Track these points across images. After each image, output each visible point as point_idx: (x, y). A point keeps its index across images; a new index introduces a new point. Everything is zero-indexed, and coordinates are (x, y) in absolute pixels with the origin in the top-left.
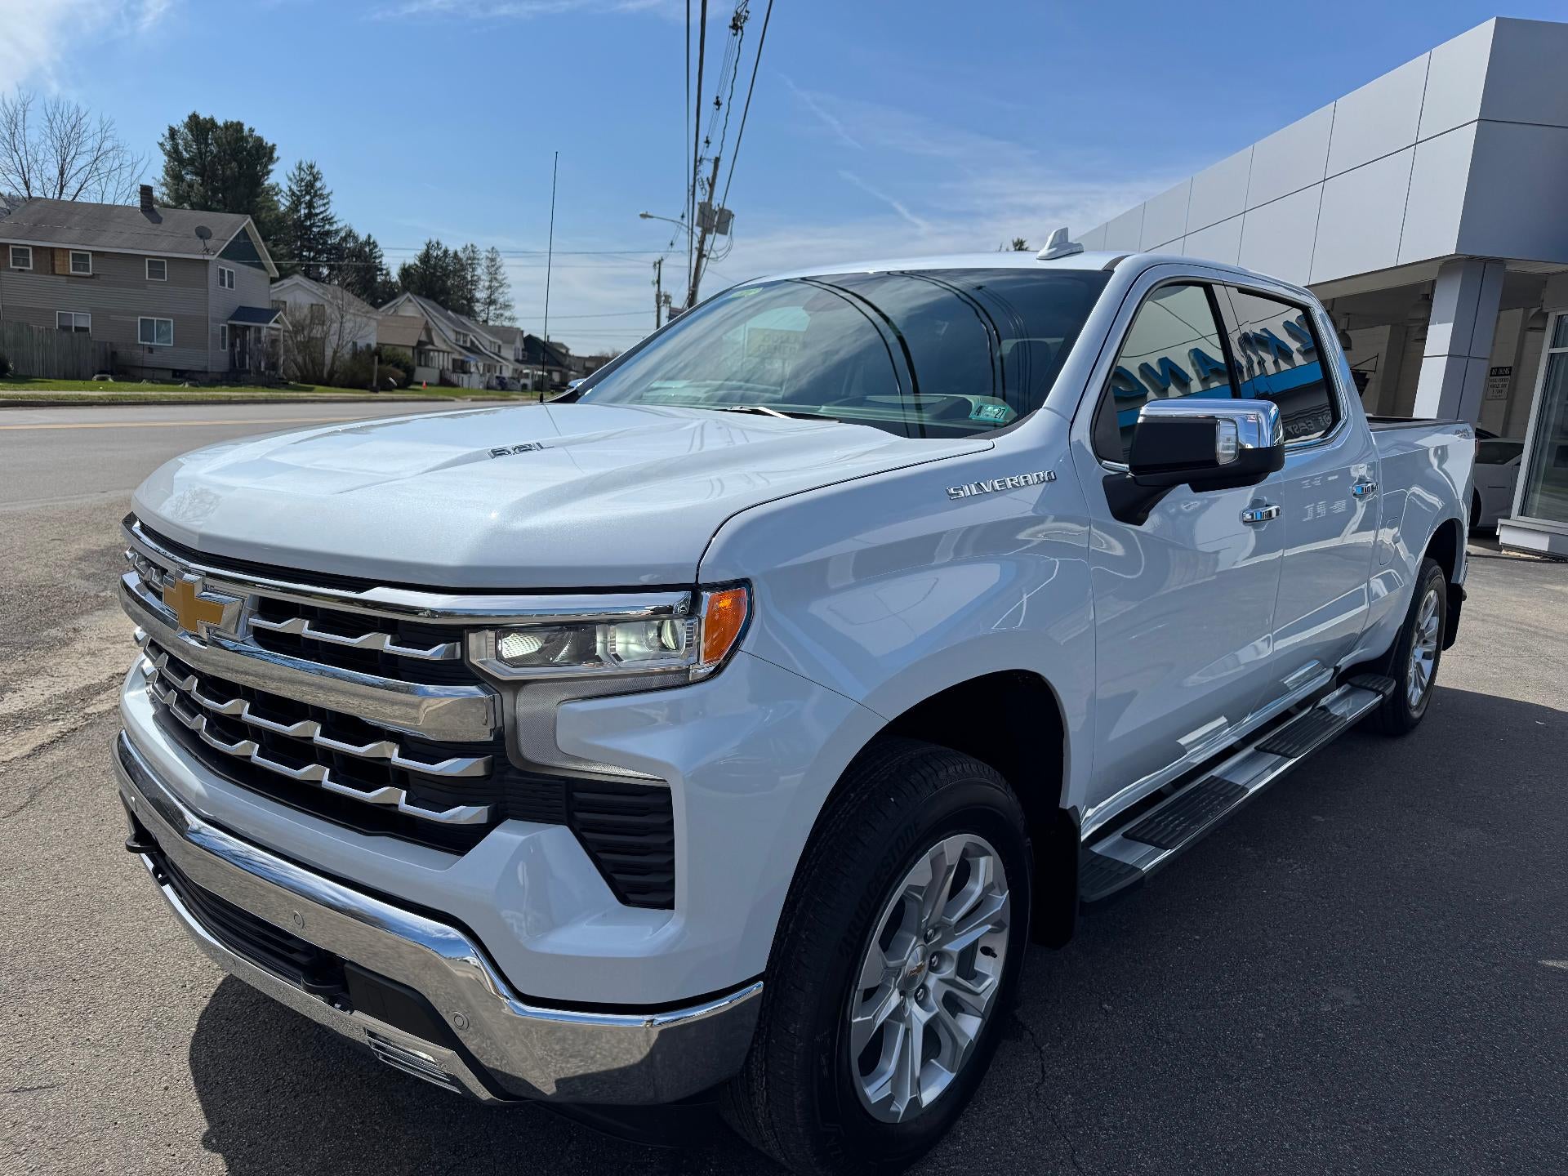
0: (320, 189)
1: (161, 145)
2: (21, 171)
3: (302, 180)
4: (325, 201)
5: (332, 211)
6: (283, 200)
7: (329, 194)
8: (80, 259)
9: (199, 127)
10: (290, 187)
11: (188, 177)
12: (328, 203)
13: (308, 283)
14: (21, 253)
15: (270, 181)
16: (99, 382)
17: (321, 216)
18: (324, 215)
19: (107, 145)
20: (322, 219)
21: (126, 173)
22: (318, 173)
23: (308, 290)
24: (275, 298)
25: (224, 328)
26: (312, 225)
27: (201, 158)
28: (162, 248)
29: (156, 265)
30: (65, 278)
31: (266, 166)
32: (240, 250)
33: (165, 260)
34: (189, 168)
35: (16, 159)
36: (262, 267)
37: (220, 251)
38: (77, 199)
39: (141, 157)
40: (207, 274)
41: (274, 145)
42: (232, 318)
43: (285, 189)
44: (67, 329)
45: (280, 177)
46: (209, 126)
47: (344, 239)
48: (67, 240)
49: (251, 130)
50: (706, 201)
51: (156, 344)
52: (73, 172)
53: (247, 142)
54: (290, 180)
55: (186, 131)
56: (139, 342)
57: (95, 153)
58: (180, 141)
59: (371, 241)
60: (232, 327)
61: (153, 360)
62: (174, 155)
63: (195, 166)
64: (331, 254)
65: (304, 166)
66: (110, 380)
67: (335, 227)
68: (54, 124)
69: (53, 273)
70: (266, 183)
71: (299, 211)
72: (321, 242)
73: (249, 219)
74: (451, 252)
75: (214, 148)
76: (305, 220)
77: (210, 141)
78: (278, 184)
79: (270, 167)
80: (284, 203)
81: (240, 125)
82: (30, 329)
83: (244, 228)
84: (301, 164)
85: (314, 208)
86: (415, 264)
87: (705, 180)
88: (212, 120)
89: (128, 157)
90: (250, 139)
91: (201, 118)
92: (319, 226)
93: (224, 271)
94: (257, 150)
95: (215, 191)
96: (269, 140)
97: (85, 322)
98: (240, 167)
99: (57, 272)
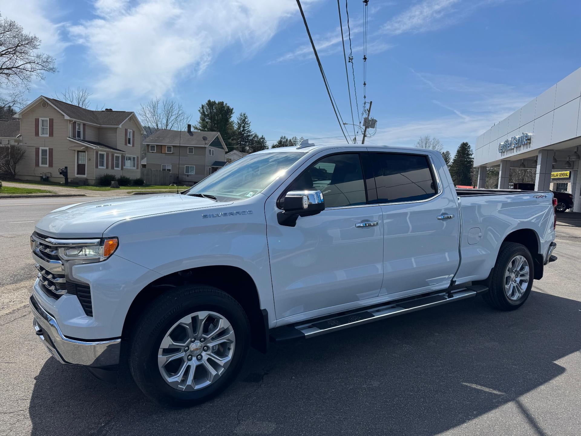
0: (247, 121)
1: (199, 111)
2: (156, 122)
3: (242, 119)
4: (248, 125)
5: (250, 128)
6: (236, 126)
7: (250, 123)
8: (169, 148)
9: (211, 104)
10: (238, 121)
11: (207, 120)
12: (249, 126)
13: (238, 153)
14: (153, 147)
15: (231, 120)
16: (172, 186)
17: (247, 130)
18: (248, 130)
19: (180, 112)
20: (247, 131)
21: (185, 121)
22: (246, 116)
23: (237, 155)
24: (227, 158)
25: (210, 168)
26: (244, 133)
27: (211, 114)
28: (193, 144)
29: (191, 149)
30: (165, 154)
31: (230, 115)
32: (216, 143)
33: (193, 147)
34: (207, 117)
35: (155, 118)
36: (223, 148)
37: (209, 144)
38: (171, 129)
39: (189, 115)
40: (205, 151)
41: (233, 108)
42: (212, 165)
43: (236, 122)
44: (164, 170)
45: (235, 119)
46: (214, 103)
47: (254, 137)
48: (166, 142)
49: (226, 104)
50: (367, 117)
51: (190, 174)
52: (170, 121)
53: (225, 108)
54: (238, 119)
55: (207, 106)
56: (185, 173)
57: (177, 115)
58: (205, 109)
59: (263, 137)
60: (213, 168)
61: (188, 179)
62: (203, 113)
63: (209, 117)
64: (250, 142)
65: (242, 114)
66: (175, 185)
67: (251, 133)
68: (166, 107)
69: (161, 153)
70: (230, 121)
71: (240, 129)
72: (247, 139)
73: (219, 133)
74: (289, 139)
75: (215, 111)
76: (242, 132)
77: (214, 108)
78: (233, 121)
79: (231, 116)
80: (236, 127)
81: (223, 103)
82: (151, 170)
83: (217, 136)
84: (241, 113)
85: (245, 128)
86: (277, 145)
87: (366, 110)
88: (215, 101)
89: (186, 116)
90: (226, 107)
91: (211, 101)
92: (246, 134)
93: (211, 150)
94: (228, 110)
95: (215, 124)
96: (231, 107)
97: (170, 168)
98: (222, 116)
99: (162, 152)
